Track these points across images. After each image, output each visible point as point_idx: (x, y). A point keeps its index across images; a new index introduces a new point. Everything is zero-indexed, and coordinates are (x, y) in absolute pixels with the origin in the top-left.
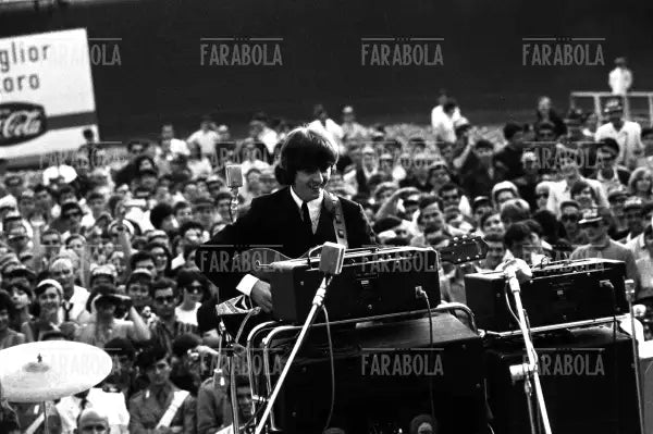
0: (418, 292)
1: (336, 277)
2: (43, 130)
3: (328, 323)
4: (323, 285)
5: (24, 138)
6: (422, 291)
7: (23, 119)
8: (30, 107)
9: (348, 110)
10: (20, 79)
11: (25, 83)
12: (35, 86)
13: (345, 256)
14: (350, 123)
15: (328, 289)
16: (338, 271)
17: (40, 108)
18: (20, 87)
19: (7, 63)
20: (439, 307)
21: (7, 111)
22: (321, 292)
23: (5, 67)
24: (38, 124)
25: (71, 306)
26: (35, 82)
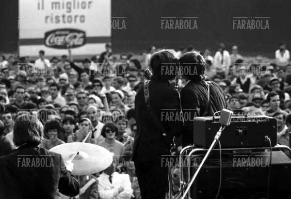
0: (266, 139)
1: (227, 126)
2: (84, 43)
3: (220, 149)
4: (220, 130)
5: (75, 46)
6: (268, 138)
7: (75, 37)
8: (79, 31)
9: (235, 47)
10: (76, 17)
11: (78, 19)
12: (82, 21)
13: (232, 117)
14: (235, 54)
15: (222, 132)
16: (228, 124)
17: (84, 32)
18: (75, 21)
19: (70, 8)
20: (276, 146)
21: (67, 32)
22: (219, 133)
23: (69, 10)
24: (82, 40)
25: (96, 130)
26: (83, 19)
